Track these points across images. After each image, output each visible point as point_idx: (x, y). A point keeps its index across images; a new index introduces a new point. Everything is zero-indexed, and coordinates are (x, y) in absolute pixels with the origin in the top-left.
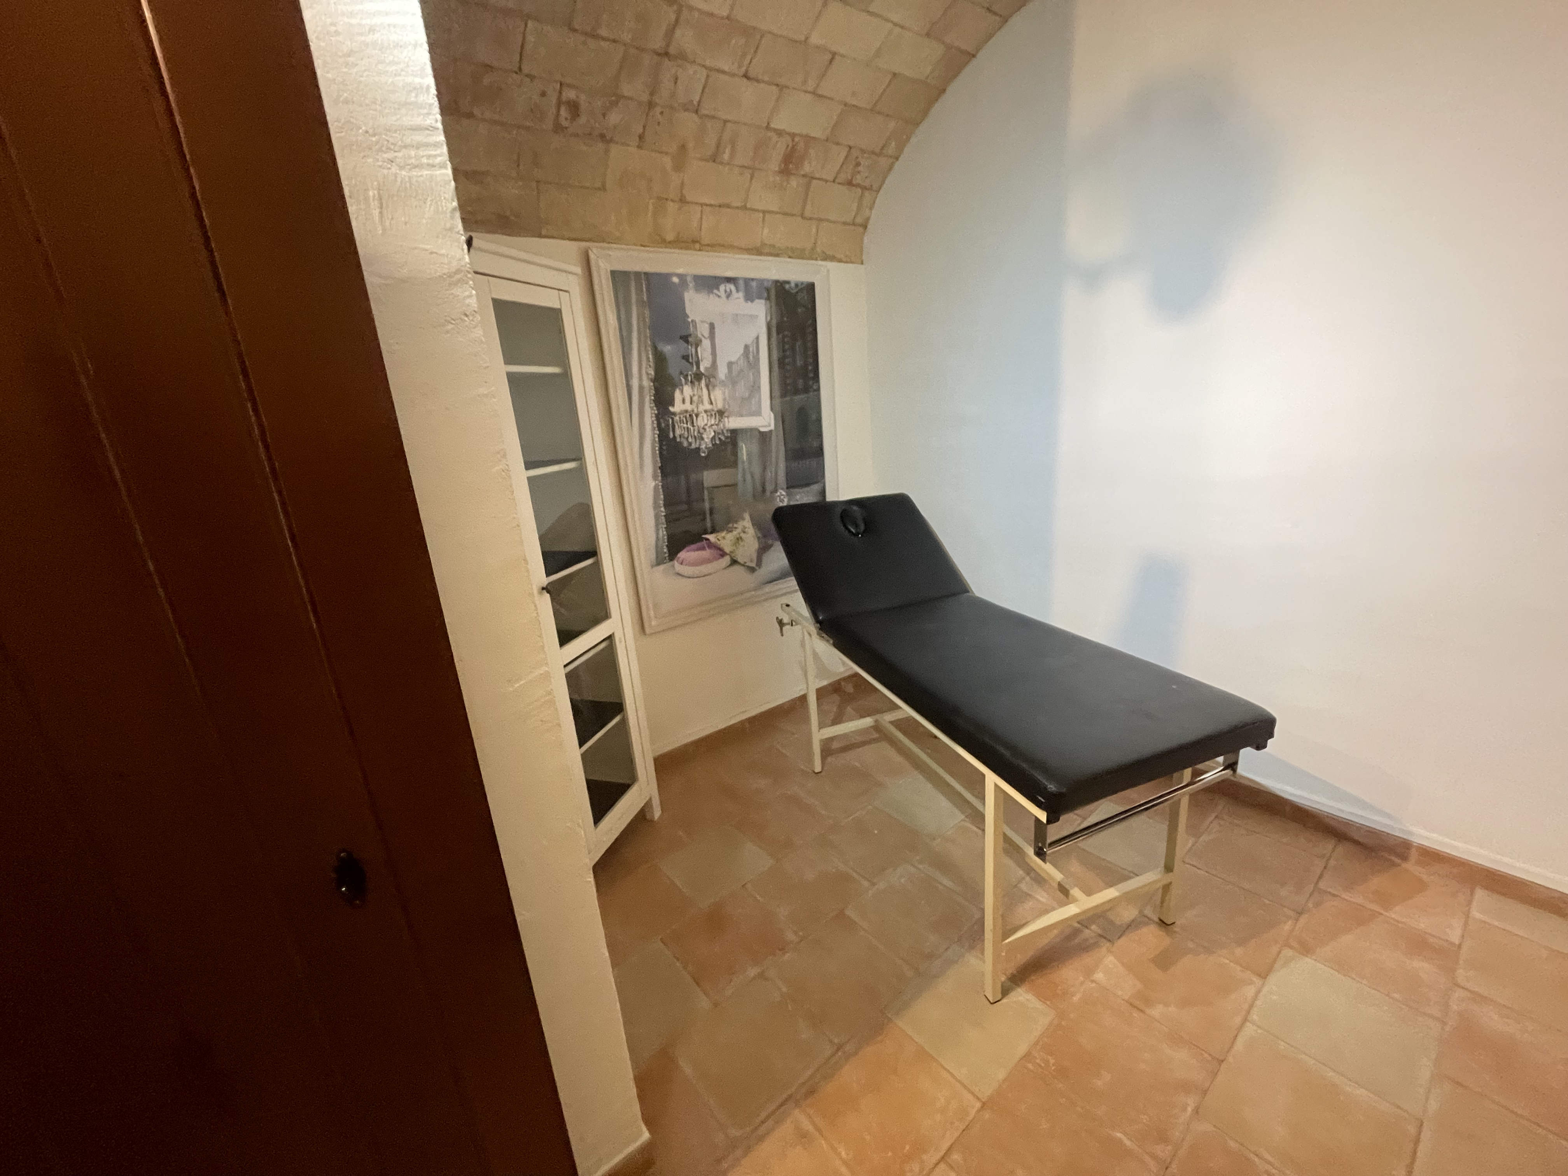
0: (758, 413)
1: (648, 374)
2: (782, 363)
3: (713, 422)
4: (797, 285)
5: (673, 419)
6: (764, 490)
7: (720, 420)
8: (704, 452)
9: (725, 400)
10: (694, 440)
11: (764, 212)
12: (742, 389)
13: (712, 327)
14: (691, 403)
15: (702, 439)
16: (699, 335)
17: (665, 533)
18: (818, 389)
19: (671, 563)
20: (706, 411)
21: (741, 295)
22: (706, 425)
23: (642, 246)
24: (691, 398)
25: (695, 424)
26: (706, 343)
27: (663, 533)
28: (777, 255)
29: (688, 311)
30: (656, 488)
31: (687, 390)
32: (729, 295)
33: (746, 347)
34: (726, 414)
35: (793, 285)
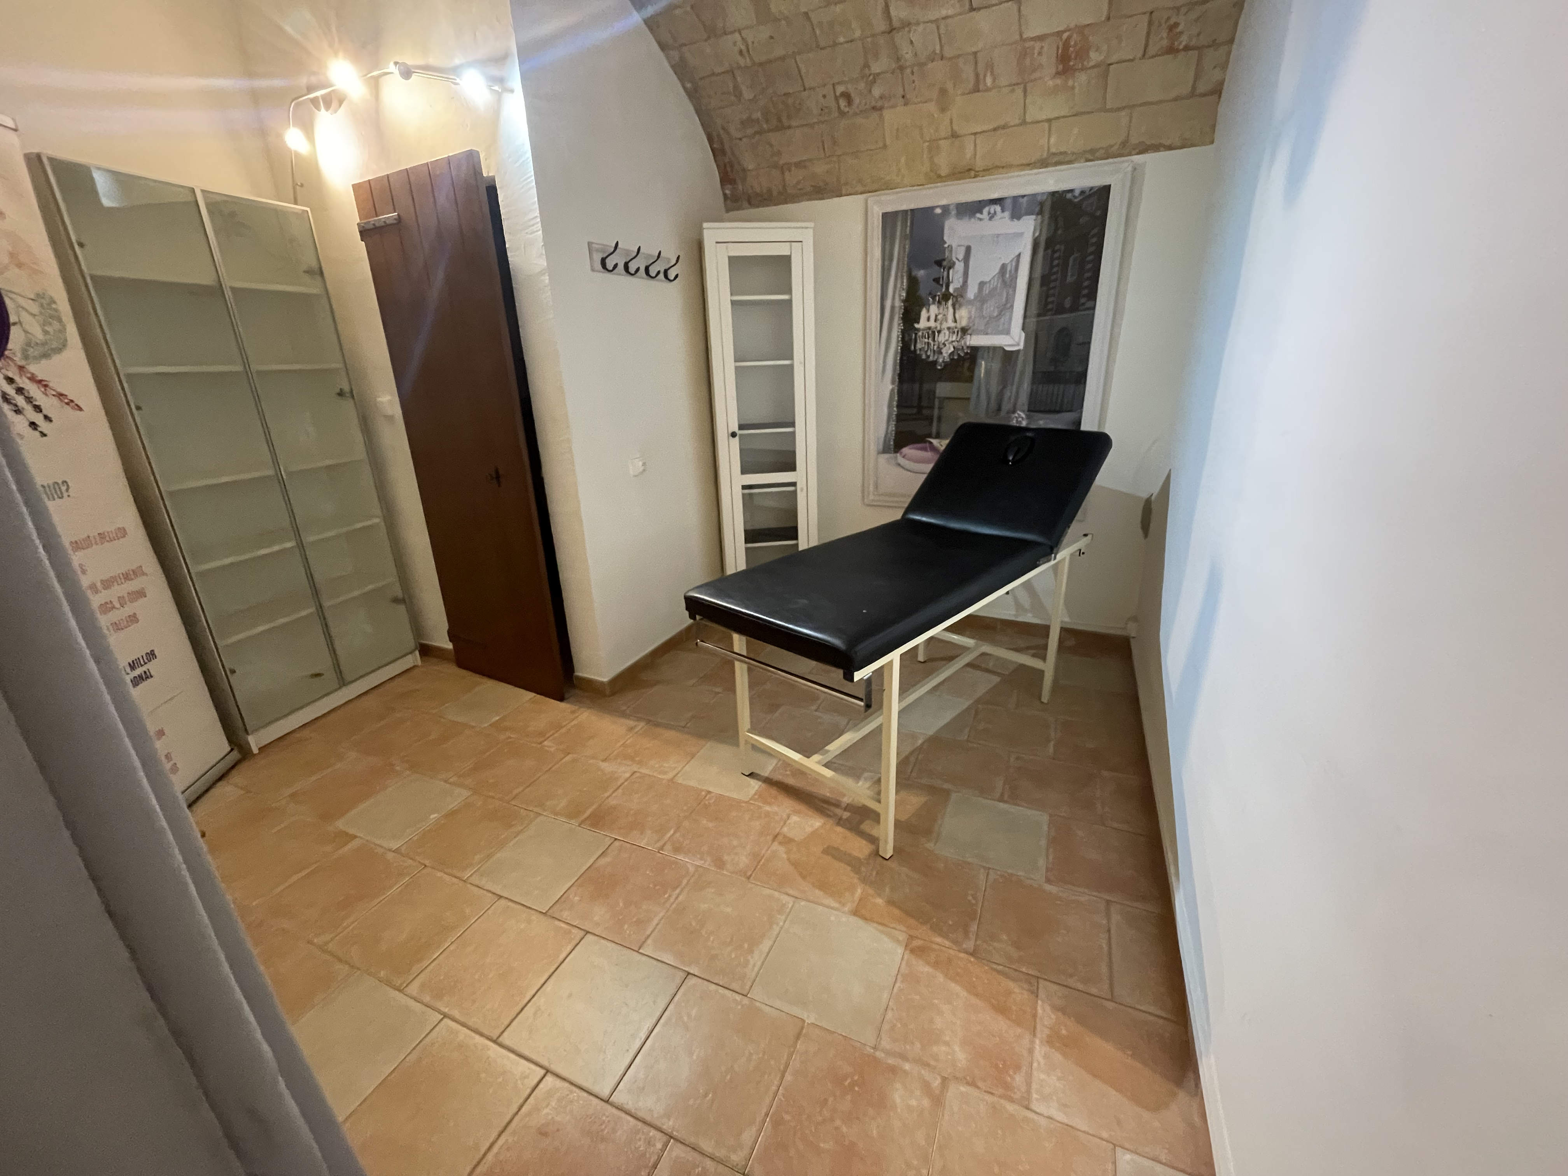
0: (1007, 332)
1: (900, 296)
2: (1045, 280)
3: (954, 339)
4: (1082, 192)
5: (916, 334)
6: (999, 409)
7: (962, 337)
8: (941, 366)
9: (970, 318)
10: (932, 355)
11: (1049, 121)
12: (991, 308)
13: (968, 250)
14: (936, 321)
15: (941, 353)
16: (954, 259)
17: (894, 429)
18: (1094, 308)
19: (895, 455)
20: (949, 328)
21: (1007, 214)
22: (947, 340)
23: (918, 185)
24: (936, 316)
25: (936, 339)
26: (959, 266)
27: (892, 427)
28: (1070, 162)
29: (945, 238)
30: (892, 390)
31: (934, 309)
32: (992, 217)
33: (1003, 267)
34: (969, 332)
35: (1077, 193)
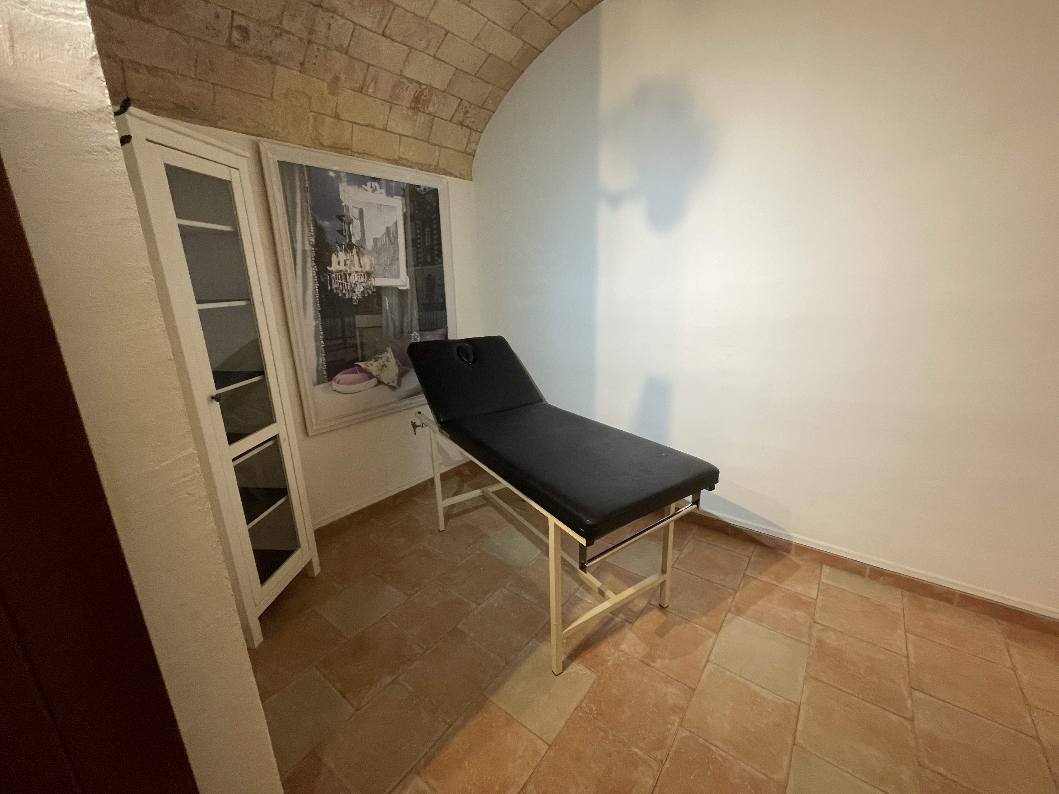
0: (398, 276)
1: (309, 241)
2: (414, 242)
3: (362, 281)
4: (425, 189)
5: (330, 276)
6: (402, 332)
7: (368, 279)
8: (356, 302)
9: (371, 264)
10: (347, 293)
11: (401, 135)
12: (385, 258)
13: (361, 211)
14: (345, 265)
15: (354, 292)
16: (351, 217)
17: (324, 360)
18: (442, 263)
19: (330, 383)
20: (357, 272)
21: (383, 191)
22: (357, 282)
23: (304, 146)
24: (345, 261)
25: (348, 280)
26: (357, 223)
27: (322, 359)
28: (411, 167)
29: (342, 198)
30: (317, 326)
31: (342, 256)
32: (374, 190)
33: (388, 229)
34: (373, 275)
35: (422, 189)
